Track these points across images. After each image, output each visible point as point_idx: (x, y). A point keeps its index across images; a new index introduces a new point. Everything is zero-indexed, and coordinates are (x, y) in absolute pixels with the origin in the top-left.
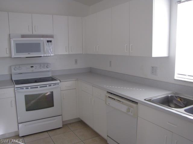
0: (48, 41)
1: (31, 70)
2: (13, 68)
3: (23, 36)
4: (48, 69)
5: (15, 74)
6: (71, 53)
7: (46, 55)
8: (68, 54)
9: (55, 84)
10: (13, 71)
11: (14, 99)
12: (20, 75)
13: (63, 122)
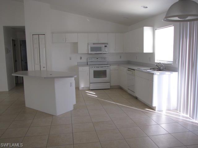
0: (105, 46)
1: (97, 60)
2: (88, 59)
3: (94, 44)
4: (105, 60)
5: (89, 62)
6: (117, 52)
7: (104, 53)
8: (115, 52)
9: (107, 66)
10: (89, 60)
11: (89, 72)
12: (91, 62)
13: (111, 86)
